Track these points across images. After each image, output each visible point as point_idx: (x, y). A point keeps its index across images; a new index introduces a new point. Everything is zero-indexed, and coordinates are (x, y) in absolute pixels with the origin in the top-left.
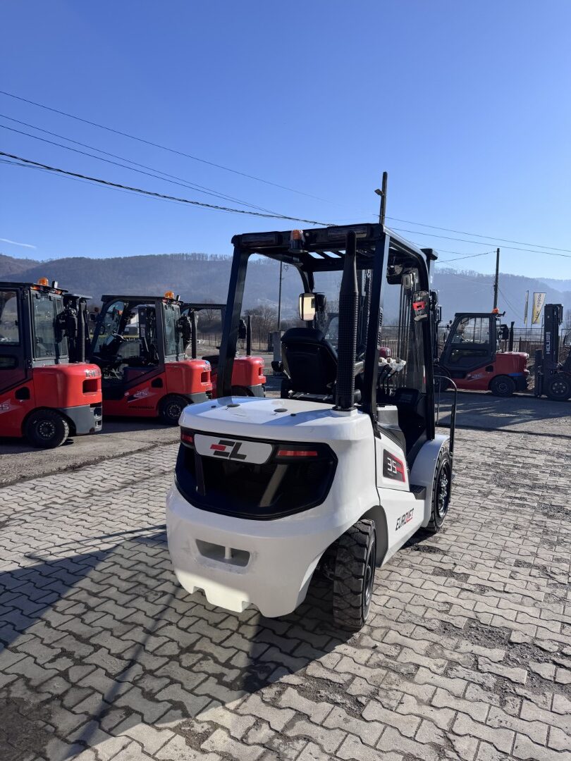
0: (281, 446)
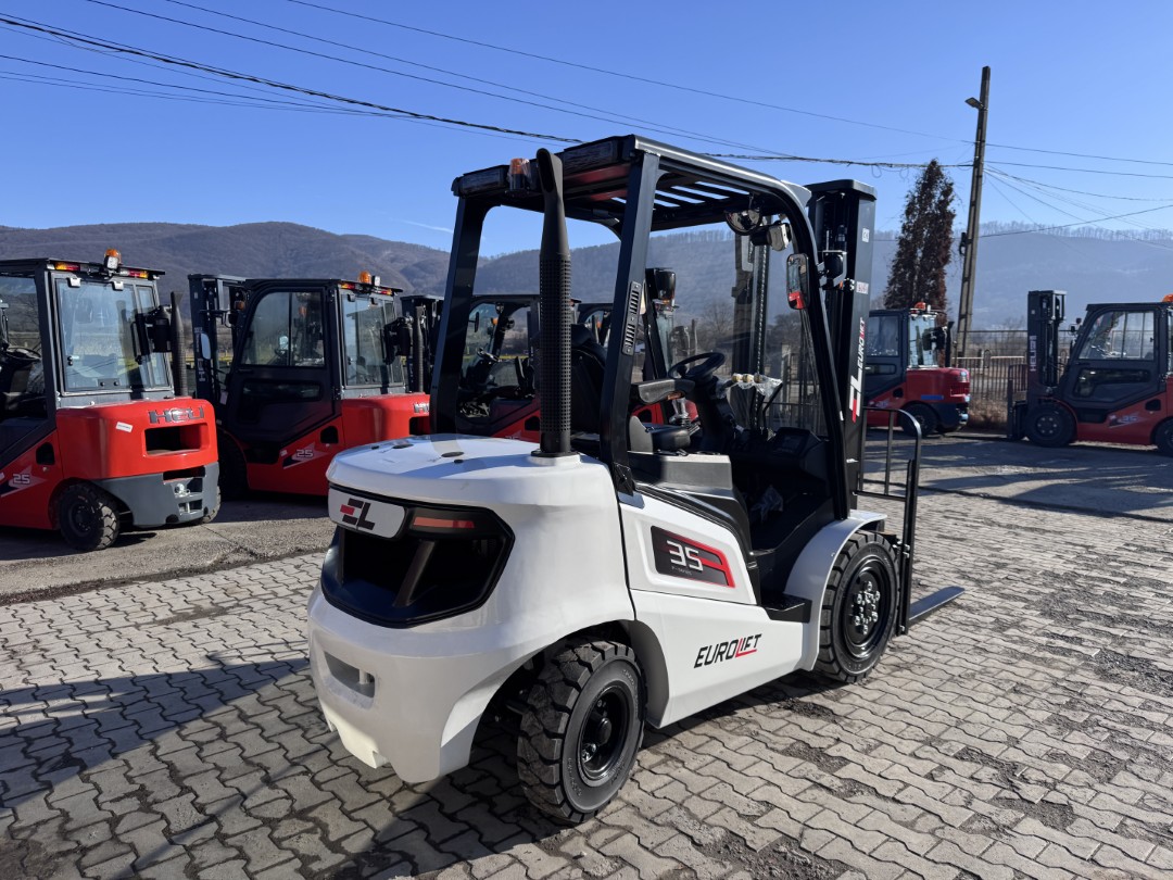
0: (417, 509)
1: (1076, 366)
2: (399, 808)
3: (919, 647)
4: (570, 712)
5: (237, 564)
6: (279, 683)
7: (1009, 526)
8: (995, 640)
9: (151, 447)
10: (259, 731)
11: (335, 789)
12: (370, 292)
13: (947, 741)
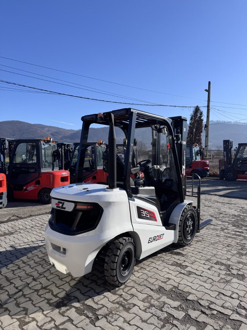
0: (78, 204)
1: (236, 160)
2: (71, 285)
3: (203, 236)
5: (13, 220)
6: (32, 253)
7: (222, 203)
8: (221, 233)
10: (29, 266)
11: (53, 281)
12: (49, 143)
13: (212, 260)
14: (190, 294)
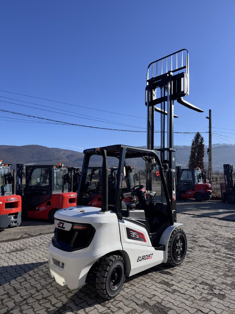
0: (75, 224)
2: (68, 297)
3: (194, 257)
4: (108, 272)
5: (25, 238)
6: (38, 267)
8: (213, 255)
9: (6, 207)
10: (34, 279)
11: (53, 292)
12: (61, 168)
13: (198, 280)
14: (171, 310)
